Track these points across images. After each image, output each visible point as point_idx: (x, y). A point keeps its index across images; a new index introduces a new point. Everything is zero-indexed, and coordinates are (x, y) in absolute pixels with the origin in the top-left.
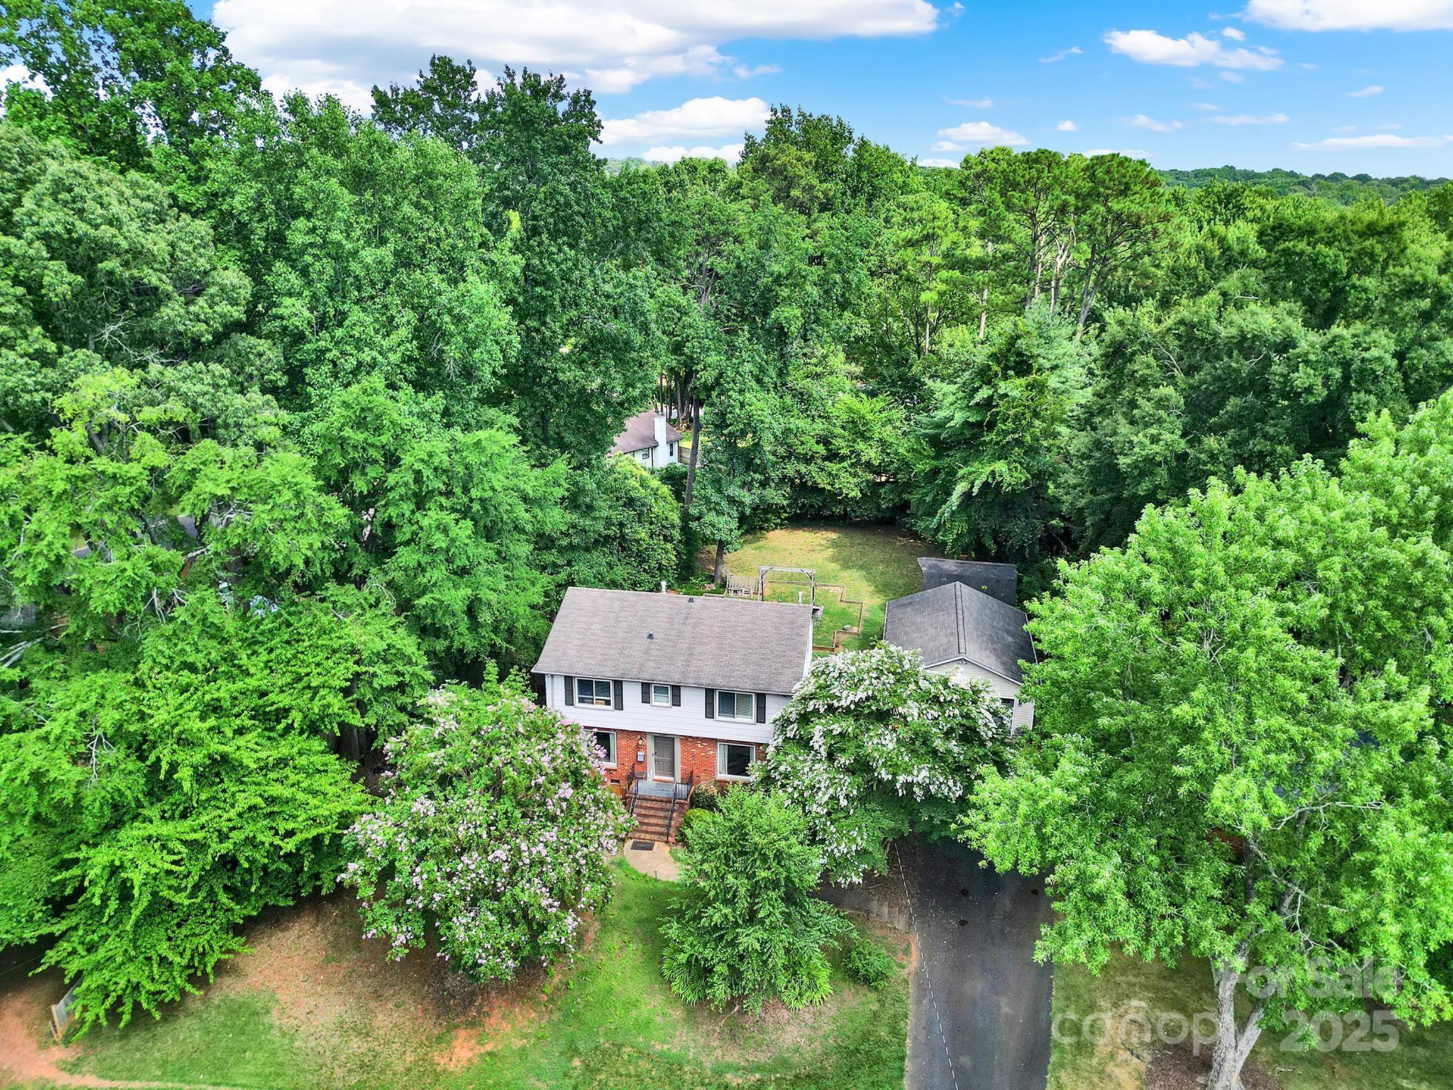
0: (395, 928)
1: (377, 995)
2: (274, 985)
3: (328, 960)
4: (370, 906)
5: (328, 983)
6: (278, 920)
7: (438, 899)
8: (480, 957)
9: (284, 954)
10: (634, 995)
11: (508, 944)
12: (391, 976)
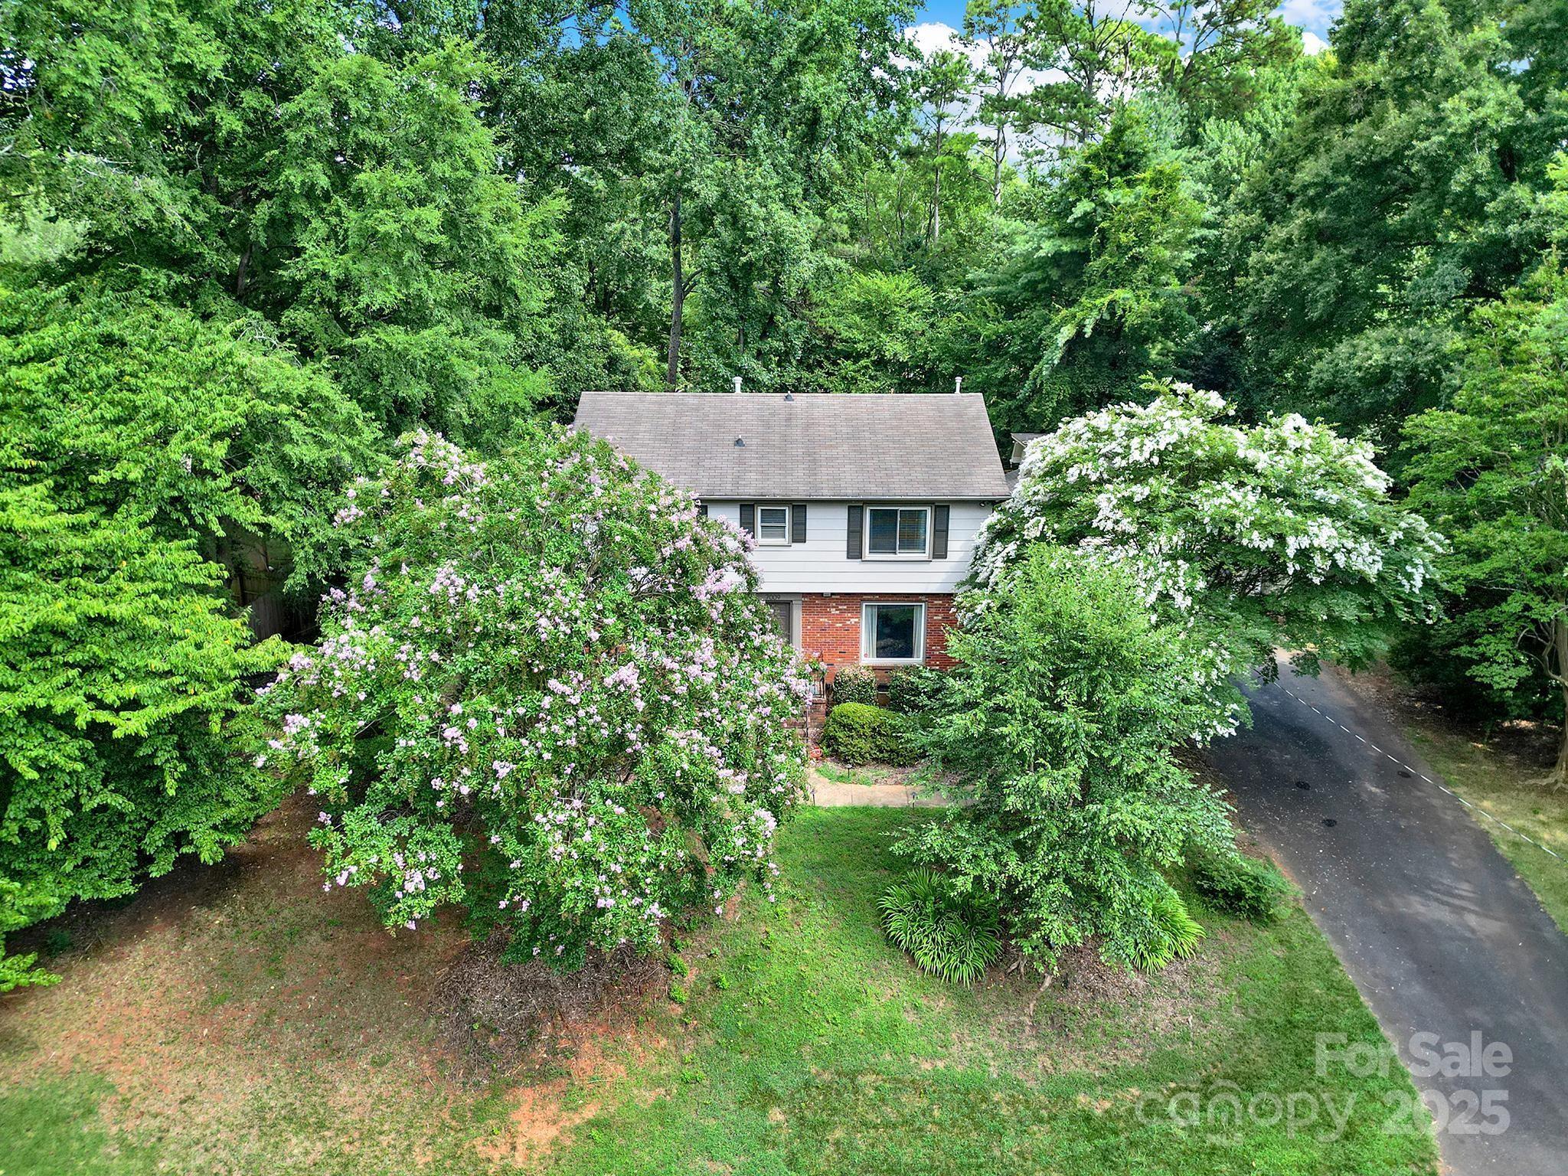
0: (399, 859)
1: (332, 1050)
2: (100, 1058)
3: (214, 1000)
4: (336, 821)
5: (220, 1039)
6: (98, 946)
7: (503, 773)
8: (603, 894)
9: (120, 998)
10: (850, 983)
11: (652, 865)
12: (355, 1011)
